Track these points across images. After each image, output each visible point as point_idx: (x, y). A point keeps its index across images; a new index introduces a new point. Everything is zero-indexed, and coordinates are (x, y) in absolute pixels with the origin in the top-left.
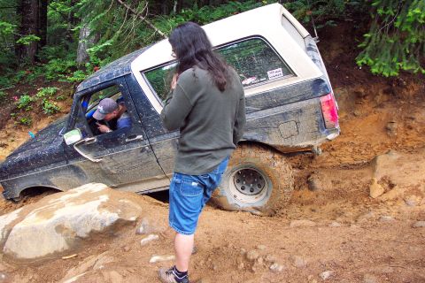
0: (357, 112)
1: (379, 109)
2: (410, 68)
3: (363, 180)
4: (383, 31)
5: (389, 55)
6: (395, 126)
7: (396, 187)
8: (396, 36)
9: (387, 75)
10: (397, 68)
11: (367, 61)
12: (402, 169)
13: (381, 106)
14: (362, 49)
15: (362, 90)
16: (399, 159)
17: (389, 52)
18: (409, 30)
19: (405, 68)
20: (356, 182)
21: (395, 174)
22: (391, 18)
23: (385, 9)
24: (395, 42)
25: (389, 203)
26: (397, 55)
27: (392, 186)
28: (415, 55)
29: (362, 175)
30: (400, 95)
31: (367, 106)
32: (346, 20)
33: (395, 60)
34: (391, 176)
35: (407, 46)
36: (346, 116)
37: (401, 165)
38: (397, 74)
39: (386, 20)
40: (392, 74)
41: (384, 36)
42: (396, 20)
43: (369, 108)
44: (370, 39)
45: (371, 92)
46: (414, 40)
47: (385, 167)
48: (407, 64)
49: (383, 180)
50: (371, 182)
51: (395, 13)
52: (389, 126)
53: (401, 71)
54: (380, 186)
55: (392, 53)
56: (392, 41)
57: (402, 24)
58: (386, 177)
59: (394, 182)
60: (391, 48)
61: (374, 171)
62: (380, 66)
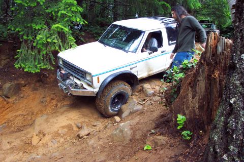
0: (22, 95)
2: (44, 67)
3: (28, 136)
4: (28, 47)
5: (33, 61)
6: (45, 99)
7: (46, 135)
8: (36, 51)
9: (34, 72)
10: (39, 68)
11: (21, 65)
12: (49, 124)
13: (36, 89)
14: (18, 58)
15: (23, 82)
16: (47, 118)
17: (33, 59)
18: (42, 47)
19: (42, 67)
20: (24, 138)
21: (46, 128)
22: (31, 41)
23: (28, 36)
24: (36, 54)
26: (37, 61)
27: (44, 135)
28: (47, 60)
29: (28, 133)
30: (46, 82)
31: (27, 91)
32: (9, 41)
33: (36, 63)
35: (41, 55)
36: (16, 99)
37: (49, 122)
38: (39, 71)
39: (29, 42)
40: (36, 72)
41: (29, 51)
42: (34, 42)
43: (30, 92)
44: (21, 52)
45: (28, 82)
46: (44, 52)
47: (40, 125)
48: (44, 65)
49: (39, 132)
50: (32, 137)
51: (33, 38)
52: (42, 100)
53: (41, 69)
54: (37, 137)
55: (35, 59)
56: (33, 53)
57: (37, 44)
58: (41, 130)
59: (45, 132)
60: (33, 57)
61: (34, 129)
62: (29, 67)
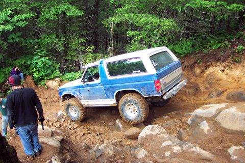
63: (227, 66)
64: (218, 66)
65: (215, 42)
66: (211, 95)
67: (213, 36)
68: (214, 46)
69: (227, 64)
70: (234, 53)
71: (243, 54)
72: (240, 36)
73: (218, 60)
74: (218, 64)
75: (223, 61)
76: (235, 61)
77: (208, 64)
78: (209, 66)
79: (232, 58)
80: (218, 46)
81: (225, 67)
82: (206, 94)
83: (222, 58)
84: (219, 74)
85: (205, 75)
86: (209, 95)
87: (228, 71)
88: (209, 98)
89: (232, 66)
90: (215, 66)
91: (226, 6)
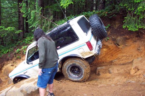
0: (127, 45)
1: (135, 43)
2: (141, 27)
3: (128, 68)
4: (131, 15)
5: (134, 24)
6: (141, 48)
7: (140, 70)
8: (136, 17)
9: (134, 31)
10: (138, 28)
11: (126, 26)
12: (142, 63)
13: (135, 41)
14: (125, 22)
15: (128, 37)
16: (141, 60)
17: (134, 22)
18: (140, 14)
19: (140, 27)
20: (126, 69)
21: (140, 65)
22: (133, 11)
23: (131, 9)
24: (136, 19)
25: (137, 76)
26: (137, 23)
27: (138, 70)
28: (143, 23)
29: (128, 67)
30: (142, 37)
31: (130, 42)
32: (120, 13)
33: (136, 25)
34: (138, 66)
35: (140, 20)
36: (123, 46)
37: (142, 62)
38: (138, 30)
39: (132, 12)
40: (136, 30)
41: (132, 18)
42: (135, 12)
43: (131, 43)
44: (127, 19)
45: (131, 37)
46: (142, 17)
47: (136, 63)
48: (141, 26)
49: (135, 68)
50: (131, 69)
51: (134, 9)
52: (139, 48)
53: (139, 29)
54: (134, 70)
55: (135, 22)
56: (134, 19)
57: (137, 13)
58: (136, 67)
59: (139, 68)
60: (134, 21)
61: (132, 65)
62: (131, 28)
63: (14, 62)
64: (9, 63)
65: (5, 50)
66: (9, 82)
67: (2, 46)
68: (5, 52)
69: (14, 61)
70: (15, 54)
71: (20, 53)
72: (19, 44)
73: (8, 60)
74: (9, 62)
75: (11, 60)
76: (18, 58)
77: (2, 64)
78: (4, 65)
79: (16, 57)
80: (7, 51)
81: (13, 63)
82: (6, 82)
83: (10, 58)
84: (11, 68)
85: (3, 71)
86: (8, 82)
87: (16, 65)
88: (8, 84)
89: (17, 61)
90: (7, 64)
91: (4, 29)
